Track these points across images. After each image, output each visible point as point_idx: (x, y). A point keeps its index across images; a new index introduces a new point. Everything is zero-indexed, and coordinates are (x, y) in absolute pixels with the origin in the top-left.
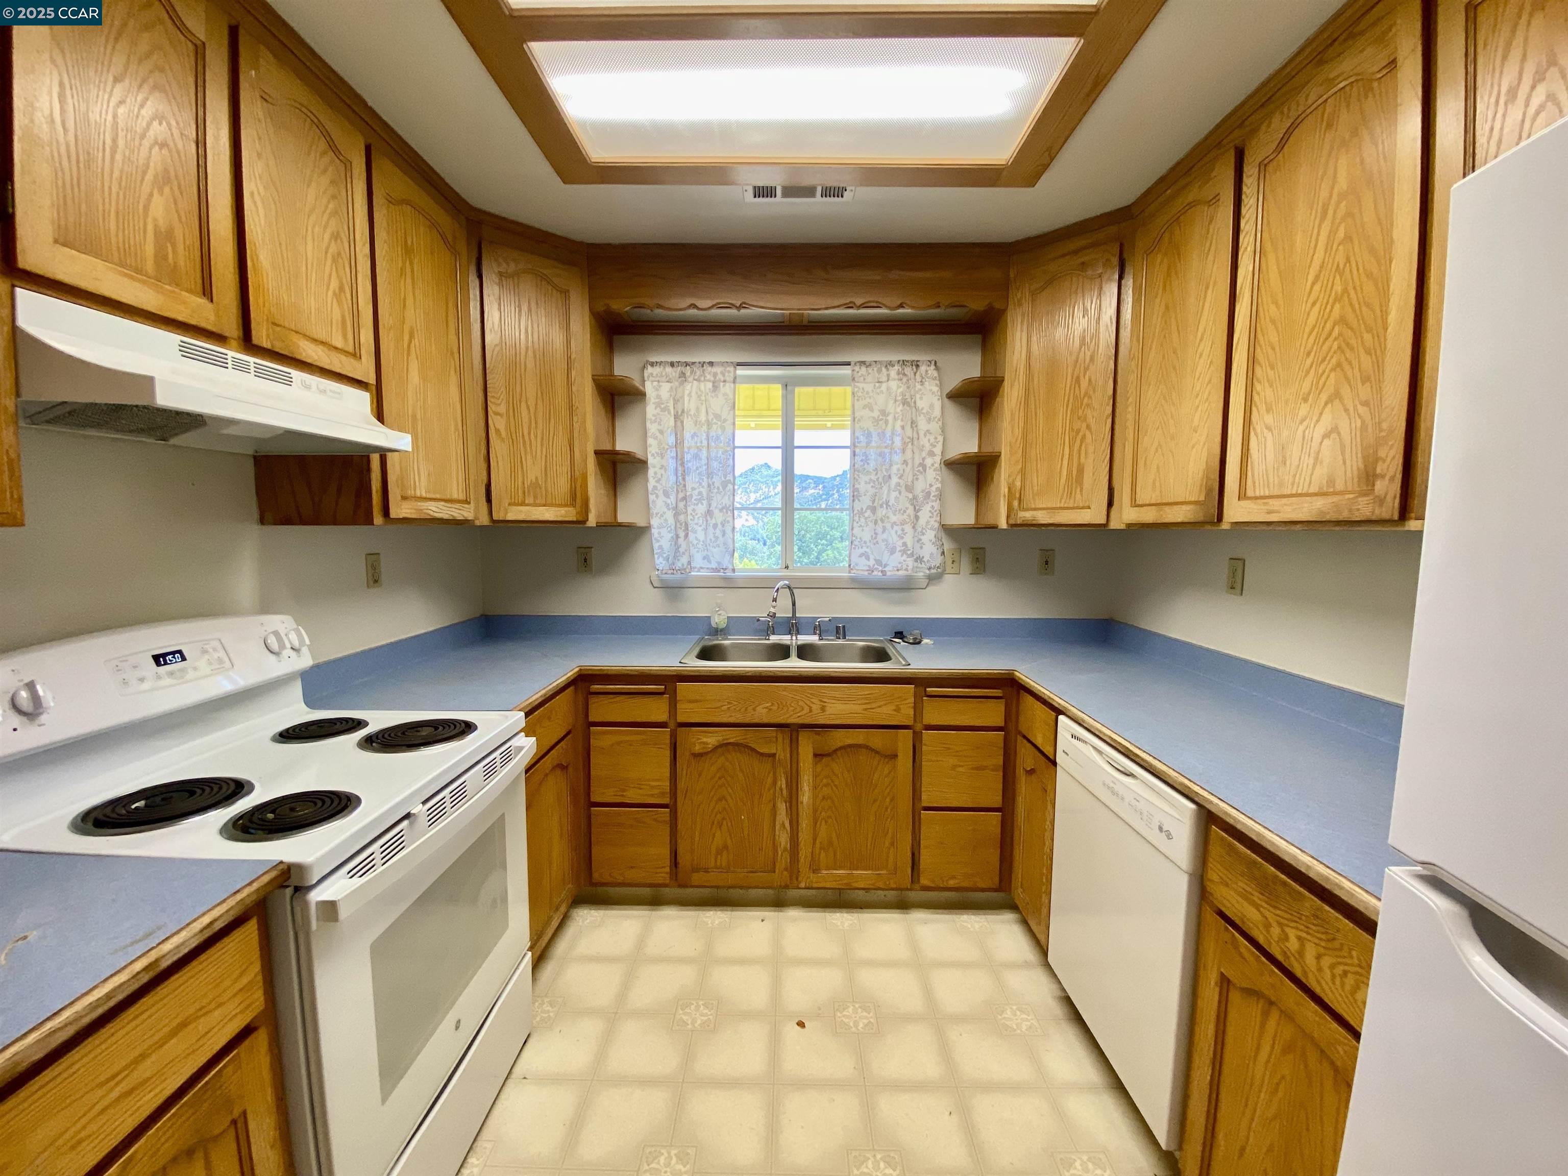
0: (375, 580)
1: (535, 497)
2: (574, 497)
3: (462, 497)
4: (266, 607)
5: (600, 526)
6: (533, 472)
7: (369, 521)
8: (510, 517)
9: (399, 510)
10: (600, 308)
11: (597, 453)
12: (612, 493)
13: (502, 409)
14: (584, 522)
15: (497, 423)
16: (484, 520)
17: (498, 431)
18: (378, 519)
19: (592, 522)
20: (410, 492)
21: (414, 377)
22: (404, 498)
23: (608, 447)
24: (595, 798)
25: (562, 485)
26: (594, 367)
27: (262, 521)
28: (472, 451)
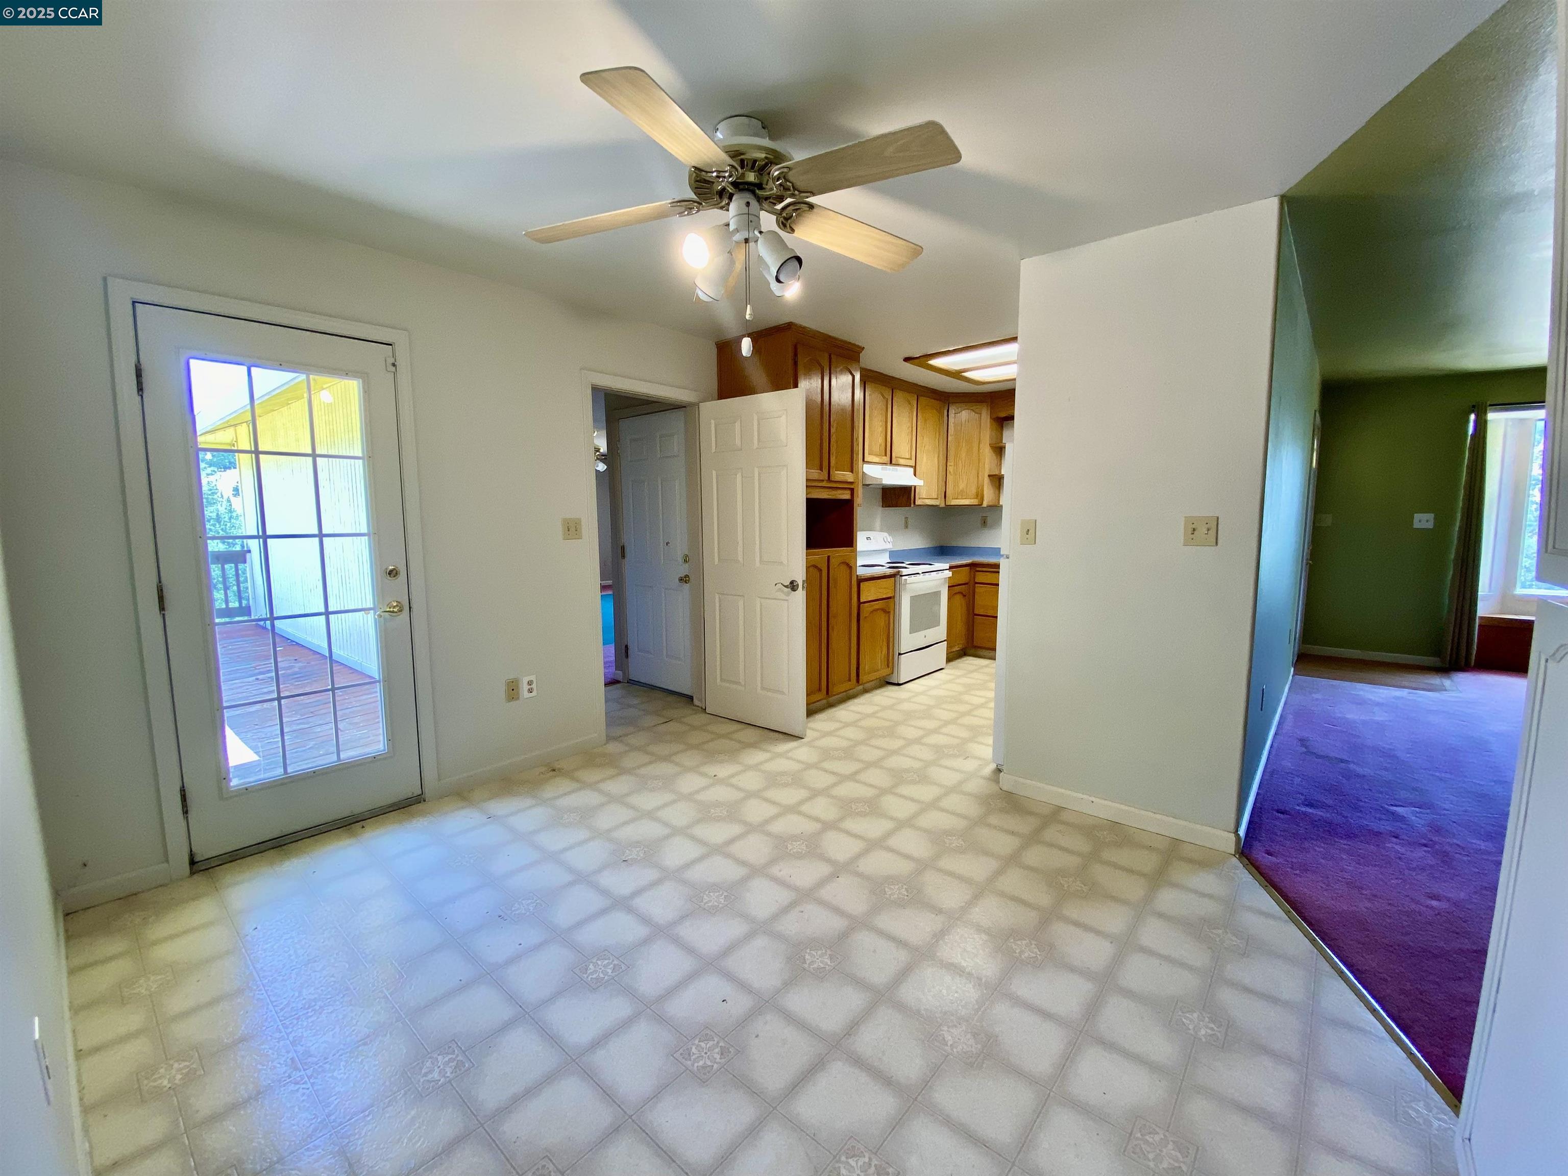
0: (906, 527)
1: (962, 496)
2: (977, 495)
3: (936, 497)
4: (881, 531)
5: (989, 506)
6: (962, 486)
7: (910, 506)
8: (952, 503)
9: (918, 502)
10: (995, 416)
11: (989, 476)
12: (997, 492)
13: (952, 464)
14: (982, 505)
15: (950, 469)
16: (943, 505)
17: (950, 472)
18: (912, 505)
19: (985, 504)
20: (921, 497)
21: (925, 459)
22: (919, 498)
23: (997, 473)
24: (976, 612)
25: (973, 490)
26: (991, 438)
27: (883, 507)
28: (941, 468)
